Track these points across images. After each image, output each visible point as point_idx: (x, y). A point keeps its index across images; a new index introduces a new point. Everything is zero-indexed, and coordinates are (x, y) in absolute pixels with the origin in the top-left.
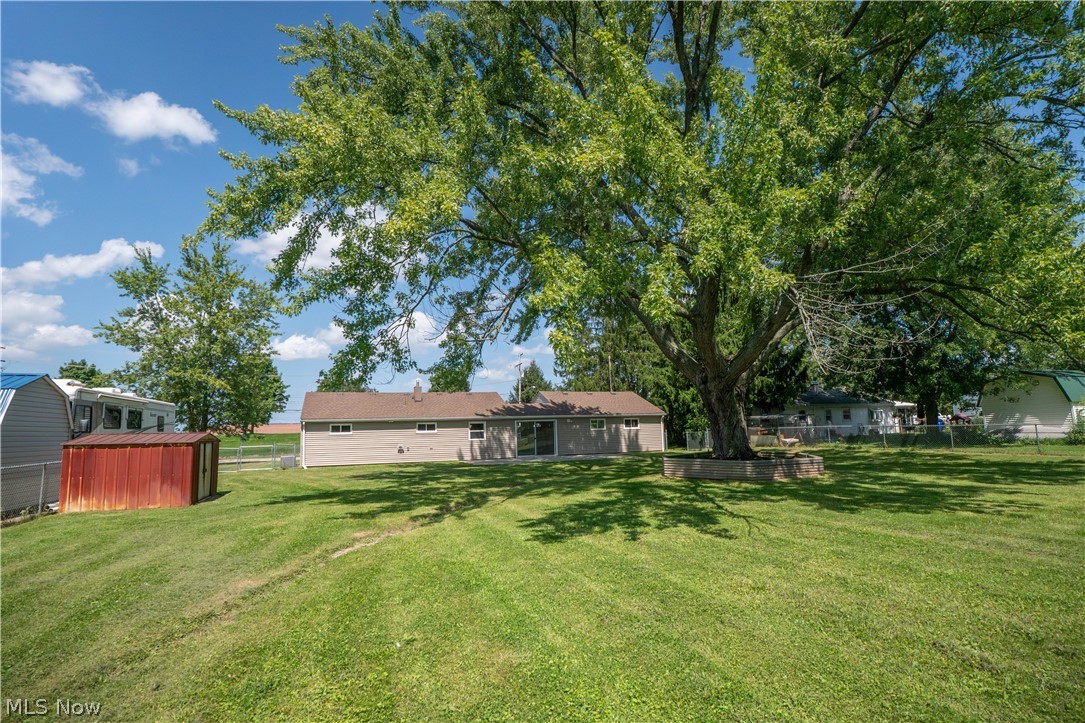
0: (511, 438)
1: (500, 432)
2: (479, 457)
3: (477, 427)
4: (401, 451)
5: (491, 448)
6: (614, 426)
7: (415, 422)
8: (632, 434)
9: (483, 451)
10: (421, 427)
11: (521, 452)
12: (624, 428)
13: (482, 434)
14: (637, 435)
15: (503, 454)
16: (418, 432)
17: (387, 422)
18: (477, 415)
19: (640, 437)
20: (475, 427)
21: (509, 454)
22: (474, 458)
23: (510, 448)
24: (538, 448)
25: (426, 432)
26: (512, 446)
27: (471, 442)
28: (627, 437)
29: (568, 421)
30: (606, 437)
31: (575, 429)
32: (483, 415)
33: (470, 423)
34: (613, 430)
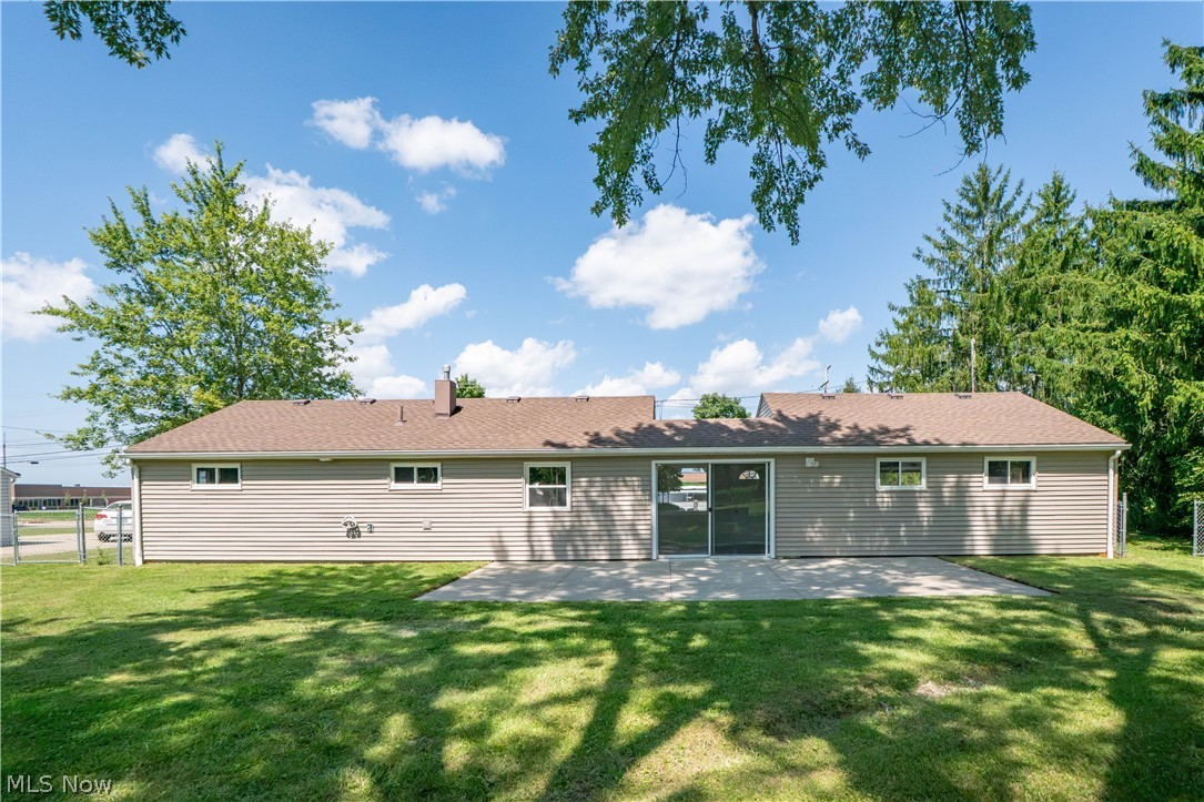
0: (639, 507)
1: (607, 491)
2: (549, 556)
3: (546, 476)
4: (354, 531)
5: (583, 533)
6: (951, 479)
7: (386, 461)
8: (1011, 505)
9: (561, 540)
10: (403, 475)
12: (983, 487)
13: (560, 493)
14: (1024, 509)
15: (616, 549)
16: (395, 486)
17: (315, 461)
18: (548, 443)
19: (1034, 513)
20: (535, 476)
21: (633, 551)
22: (535, 559)
23: (636, 535)
24: (716, 536)
25: (415, 486)
26: (643, 529)
27: (530, 516)
28: (992, 512)
29: (810, 462)
30: (925, 509)
31: (830, 485)
32: (563, 446)
33: (528, 465)
34: (946, 492)
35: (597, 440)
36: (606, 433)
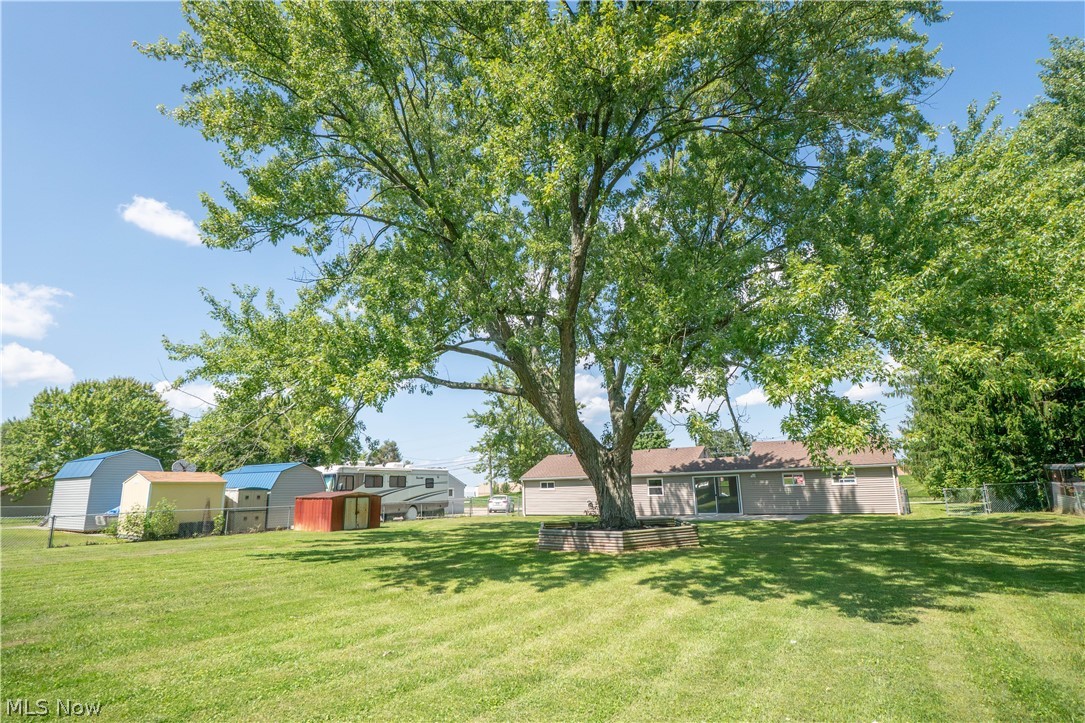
0: (689, 494)
1: (677, 489)
2: (658, 513)
3: (655, 483)
5: (669, 504)
6: (817, 481)
8: (845, 491)
9: (662, 506)
11: (699, 511)
12: (831, 483)
13: (660, 489)
14: (853, 493)
15: (682, 510)
18: (655, 471)
19: (857, 495)
20: (652, 483)
21: (688, 511)
22: (653, 513)
23: (689, 505)
24: (719, 505)
26: (691, 502)
27: (651, 498)
28: (837, 495)
29: (753, 476)
30: (807, 494)
31: (764, 484)
32: (660, 472)
33: (648, 480)
34: (815, 486)
35: (674, 469)
36: (678, 466)
